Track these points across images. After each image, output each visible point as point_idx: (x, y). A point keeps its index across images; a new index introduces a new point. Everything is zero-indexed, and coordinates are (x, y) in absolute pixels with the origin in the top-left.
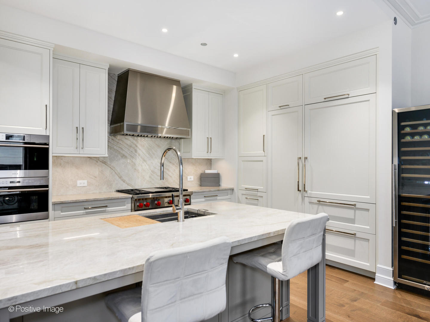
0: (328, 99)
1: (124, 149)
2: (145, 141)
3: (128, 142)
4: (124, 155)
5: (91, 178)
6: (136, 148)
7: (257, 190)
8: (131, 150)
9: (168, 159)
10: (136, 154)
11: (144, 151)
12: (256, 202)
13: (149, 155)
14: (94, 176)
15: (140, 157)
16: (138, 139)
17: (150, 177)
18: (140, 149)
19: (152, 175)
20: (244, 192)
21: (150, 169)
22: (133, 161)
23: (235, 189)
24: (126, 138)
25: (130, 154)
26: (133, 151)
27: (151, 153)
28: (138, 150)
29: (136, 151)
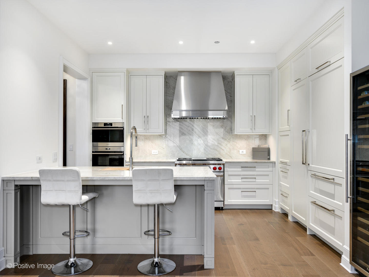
1: (184, 129)
2: (200, 122)
3: (187, 123)
4: (183, 133)
5: (161, 149)
6: (193, 127)
7: (286, 164)
8: (189, 129)
9: (220, 136)
10: (193, 132)
11: (199, 130)
13: (203, 132)
14: (163, 148)
15: (196, 134)
16: (194, 121)
17: (204, 149)
18: (196, 128)
19: (206, 148)
21: (204, 144)
22: (191, 137)
24: (185, 121)
25: (188, 132)
26: (190, 130)
27: (205, 131)
28: (194, 129)
29: (193, 130)
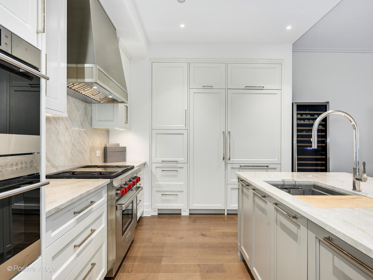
0: (248, 88)
7: (176, 162)
12: (175, 173)
20: (160, 165)
23: (148, 163)
